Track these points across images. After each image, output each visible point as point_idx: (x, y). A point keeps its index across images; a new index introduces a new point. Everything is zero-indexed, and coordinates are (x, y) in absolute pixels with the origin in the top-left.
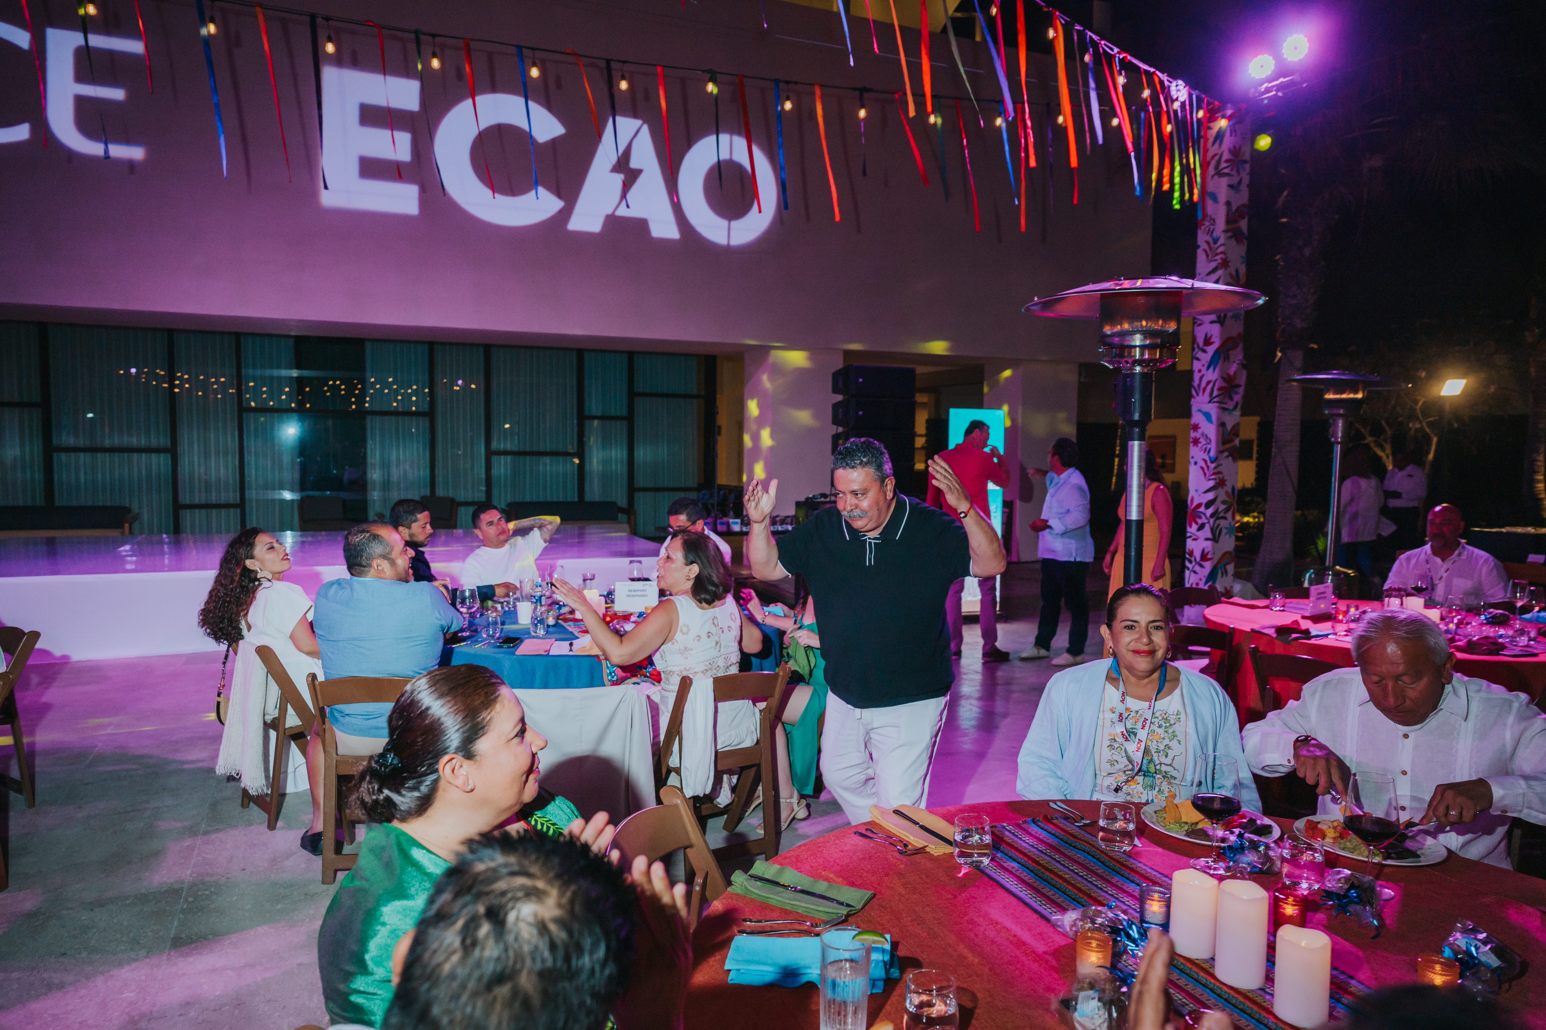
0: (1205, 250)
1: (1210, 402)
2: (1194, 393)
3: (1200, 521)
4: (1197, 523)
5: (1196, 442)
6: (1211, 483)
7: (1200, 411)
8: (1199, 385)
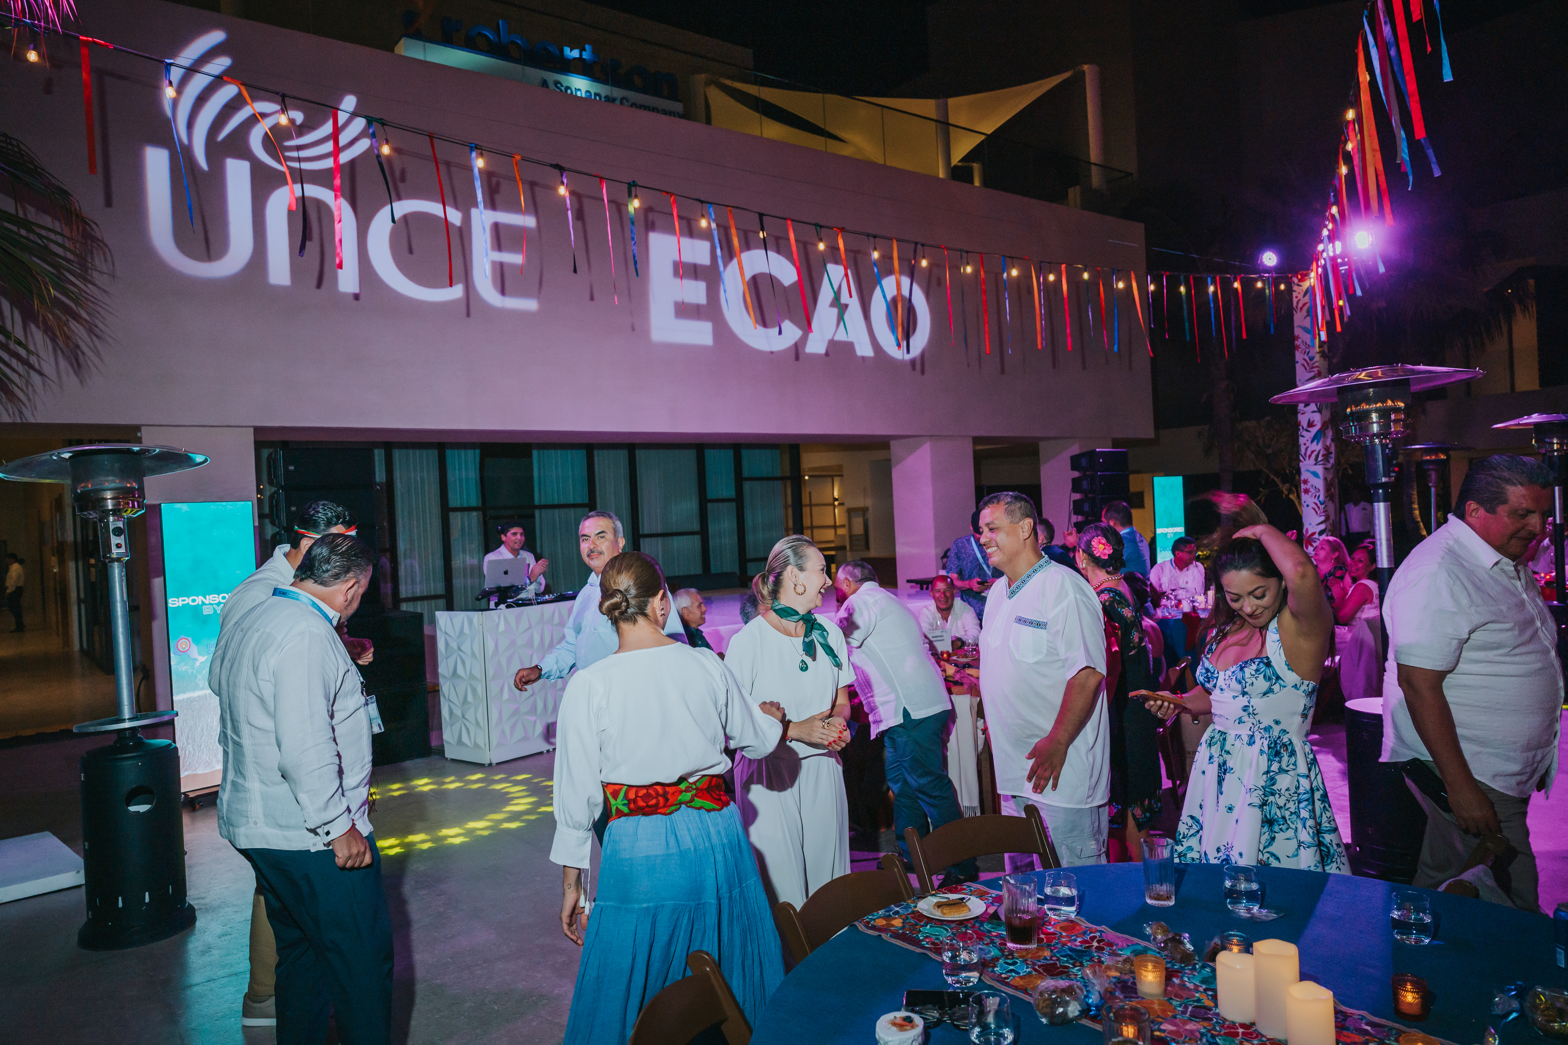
0: (1303, 365)
1: (1316, 464)
2: (1301, 458)
3: (1315, 545)
4: (1312, 546)
5: (1307, 491)
6: (1323, 518)
7: (1308, 470)
8: (1305, 454)
